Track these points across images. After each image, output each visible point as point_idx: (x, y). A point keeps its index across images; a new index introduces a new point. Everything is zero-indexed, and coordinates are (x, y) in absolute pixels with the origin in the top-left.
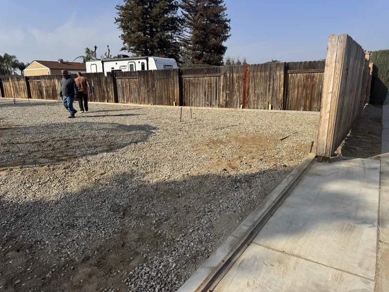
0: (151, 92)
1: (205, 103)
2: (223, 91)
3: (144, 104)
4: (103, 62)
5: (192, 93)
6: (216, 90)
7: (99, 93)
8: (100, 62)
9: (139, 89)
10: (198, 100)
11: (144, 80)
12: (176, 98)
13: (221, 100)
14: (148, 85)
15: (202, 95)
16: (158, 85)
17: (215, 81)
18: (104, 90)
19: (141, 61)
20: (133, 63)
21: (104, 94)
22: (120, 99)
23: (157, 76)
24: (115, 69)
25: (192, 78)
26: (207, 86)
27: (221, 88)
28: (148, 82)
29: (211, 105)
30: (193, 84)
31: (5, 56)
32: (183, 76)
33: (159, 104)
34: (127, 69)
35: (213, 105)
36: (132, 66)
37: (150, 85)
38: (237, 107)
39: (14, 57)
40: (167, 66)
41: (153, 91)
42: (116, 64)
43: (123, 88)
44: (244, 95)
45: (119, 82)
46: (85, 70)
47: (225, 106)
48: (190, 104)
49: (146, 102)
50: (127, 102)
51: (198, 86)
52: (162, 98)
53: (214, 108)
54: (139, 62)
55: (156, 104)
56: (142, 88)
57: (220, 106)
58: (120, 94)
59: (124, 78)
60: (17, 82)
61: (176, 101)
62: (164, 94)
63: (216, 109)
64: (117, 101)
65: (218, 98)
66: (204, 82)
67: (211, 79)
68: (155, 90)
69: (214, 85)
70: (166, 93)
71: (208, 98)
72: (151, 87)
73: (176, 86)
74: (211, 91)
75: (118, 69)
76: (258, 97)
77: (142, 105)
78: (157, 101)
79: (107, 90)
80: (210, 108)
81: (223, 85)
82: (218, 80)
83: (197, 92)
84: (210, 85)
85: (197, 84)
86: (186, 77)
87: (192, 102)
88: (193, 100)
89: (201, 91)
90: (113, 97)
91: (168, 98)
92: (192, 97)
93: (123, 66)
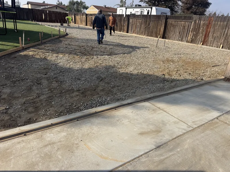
0: (147, 28)
1: (178, 39)
2: (191, 32)
3: (142, 35)
4: (126, 9)
5: (172, 31)
6: (188, 31)
7: (120, 26)
8: (125, 8)
9: (141, 26)
10: (174, 36)
11: (145, 21)
12: (161, 33)
13: (189, 38)
14: (146, 24)
15: (178, 34)
16: (152, 24)
17: (188, 25)
18: (122, 25)
19: (148, 9)
20: (143, 10)
21: (122, 27)
22: (130, 31)
24: (132, 13)
25: (173, 22)
26: (182, 28)
27: (191, 30)
28: (146, 22)
29: (182, 40)
30: (173, 26)
31: (80, 2)
32: (168, 20)
33: (150, 36)
34: (139, 14)
35: (183, 40)
37: (147, 24)
38: (198, 44)
39: (84, 3)
40: (164, 13)
41: (148, 28)
42: (134, 10)
43: (132, 24)
44: (205, 36)
45: (131, 20)
46: (116, 12)
47: (190, 42)
48: (169, 38)
49: (143, 34)
50: (133, 33)
51: (176, 27)
52: (152, 33)
53: (183, 43)
54: (146, 10)
55: (148, 36)
56: (143, 26)
57: (187, 42)
58: (130, 28)
59: (134, 18)
60: (82, 16)
61: (160, 35)
62: (154, 30)
63: (185, 43)
64: (127, 32)
65: (187, 36)
66: (181, 25)
67: (185, 23)
68: (150, 28)
69: (187, 27)
70: (156, 29)
71: (181, 35)
72: (147, 25)
73: (162, 25)
74: (184, 31)
75: (134, 13)
76: (214, 39)
77: (141, 36)
78: (149, 34)
79: (124, 25)
80: (180, 42)
81: (192, 28)
82: (190, 25)
83: (174, 32)
84: (184, 27)
85: (176, 26)
86: (170, 21)
87: (170, 37)
88: (171, 36)
89: (177, 30)
90: (126, 29)
91: (156, 33)
92: (171, 33)
93: (137, 12)
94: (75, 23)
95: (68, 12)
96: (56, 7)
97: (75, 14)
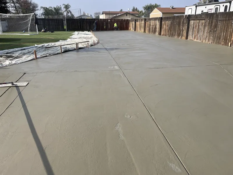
0: (212, 32)
4: (196, 7)
7: (178, 31)
8: (195, 6)
14: (211, 26)
16: (219, 26)
18: (181, 29)
19: (225, 4)
20: (218, 7)
21: (180, 32)
22: (190, 37)
23: (220, 18)
24: (204, 12)
33: (216, 43)
36: (216, 9)
37: (213, 26)
41: (214, 31)
42: (206, 7)
43: (193, 27)
45: (192, 22)
46: (184, 13)
49: (207, 40)
50: (194, 39)
52: (220, 39)
54: (223, 6)
56: (206, 28)
59: (196, 19)
60: (141, 22)
61: (232, 42)
62: (222, 34)
64: (187, 38)
68: (216, 31)
75: (206, 12)
78: (215, 41)
79: (183, 29)
90: (185, 35)
91: (226, 39)
93: (210, 9)
94: (135, 30)
96: (127, 14)
97: (135, 20)
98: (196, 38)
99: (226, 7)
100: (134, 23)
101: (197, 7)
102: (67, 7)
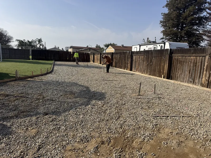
0: (149, 65)
1: (188, 80)
2: (206, 71)
3: (144, 74)
6: (201, 69)
7: (124, 64)
8: (139, 46)
10: (183, 76)
12: (165, 72)
13: (204, 79)
14: (148, 60)
15: (187, 73)
16: (154, 60)
17: (200, 61)
21: (126, 65)
22: (133, 69)
23: (154, 55)
24: (145, 50)
25: (180, 57)
26: (192, 65)
27: (205, 67)
28: (148, 58)
29: (194, 82)
30: (181, 62)
32: (173, 55)
33: (152, 75)
35: (196, 83)
36: (155, 48)
37: (149, 60)
41: (150, 65)
42: (147, 47)
43: (136, 61)
46: (132, 50)
47: (206, 86)
48: (176, 78)
49: (146, 73)
50: (136, 71)
51: (185, 63)
52: (155, 71)
53: (195, 86)
54: (160, 46)
55: (151, 75)
56: (144, 63)
57: (202, 85)
58: (133, 66)
60: (98, 56)
61: (164, 74)
62: (157, 68)
63: (199, 87)
64: (131, 70)
65: (201, 77)
67: (197, 58)
68: (152, 65)
69: (200, 64)
70: (158, 67)
71: (191, 75)
72: (149, 62)
73: (166, 62)
74: (196, 70)
75: (147, 50)
78: (152, 73)
79: (127, 62)
80: (191, 85)
81: (207, 65)
82: (203, 60)
83: (183, 70)
84: (195, 64)
85: (184, 62)
86: (175, 56)
87: (178, 77)
88: (178, 75)
89: (186, 68)
90: (129, 67)
91: (160, 72)
92: (178, 72)
93: (150, 48)
94: (94, 62)
95: (90, 53)
96: (90, 49)
97: (94, 54)
98: (138, 70)
99: (162, 46)
100: (93, 56)
101: (141, 46)
102: (40, 41)
